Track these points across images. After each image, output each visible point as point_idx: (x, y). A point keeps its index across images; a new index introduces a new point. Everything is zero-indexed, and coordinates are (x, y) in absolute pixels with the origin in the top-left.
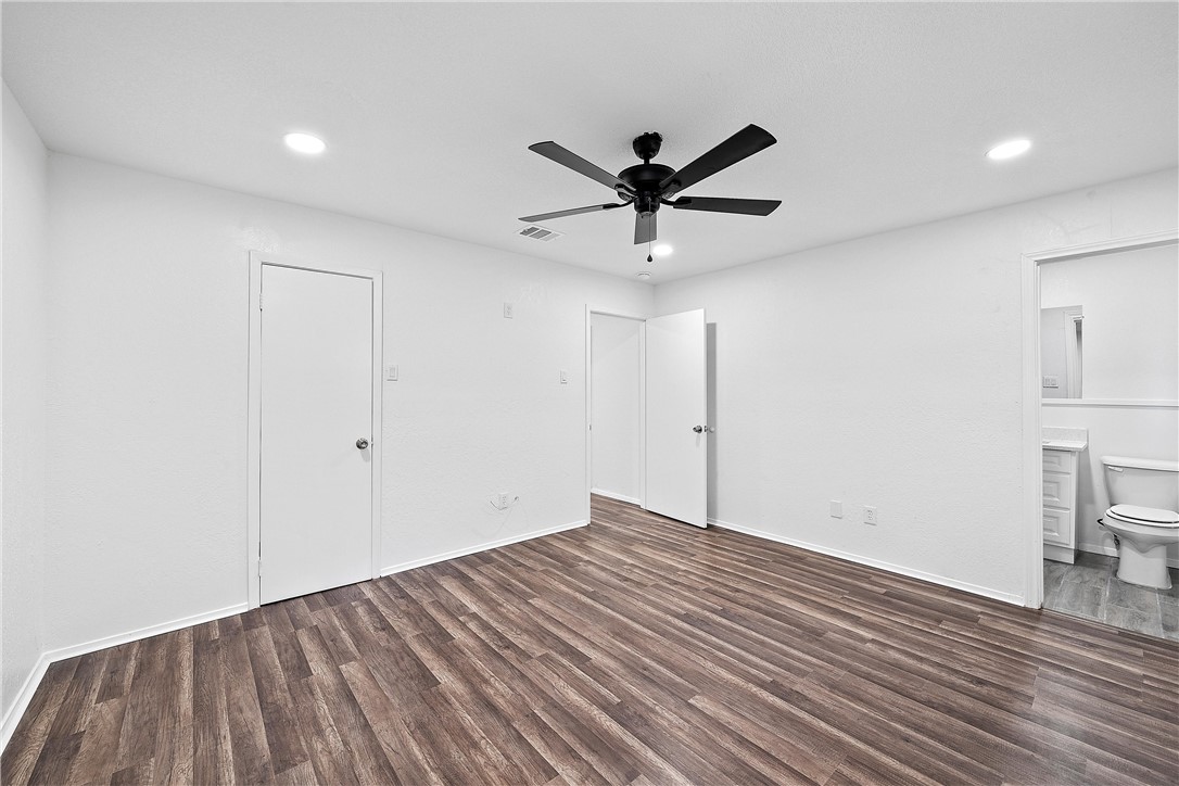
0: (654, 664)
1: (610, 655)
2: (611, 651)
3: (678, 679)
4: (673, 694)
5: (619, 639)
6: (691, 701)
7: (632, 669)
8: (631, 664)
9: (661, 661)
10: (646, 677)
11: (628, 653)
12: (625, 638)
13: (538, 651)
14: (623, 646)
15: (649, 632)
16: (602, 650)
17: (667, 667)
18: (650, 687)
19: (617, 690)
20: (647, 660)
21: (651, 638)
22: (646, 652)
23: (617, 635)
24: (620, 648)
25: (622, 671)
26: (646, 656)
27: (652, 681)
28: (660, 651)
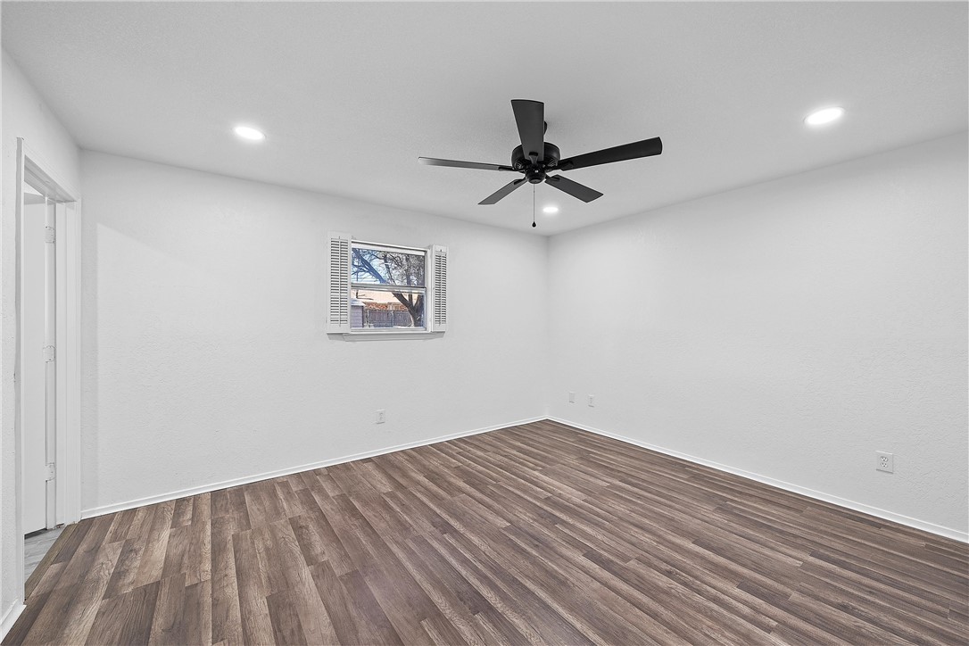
0: (529, 549)
1: (568, 559)
2: (567, 564)
3: (512, 537)
4: (520, 529)
5: (560, 577)
6: (508, 524)
7: (547, 546)
8: (548, 550)
9: (522, 552)
10: (537, 539)
11: (551, 561)
12: (555, 577)
13: (632, 564)
14: (556, 568)
15: (529, 584)
16: (576, 565)
17: (519, 547)
18: (534, 533)
19: (558, 532)
20: (534, 553)
21: (527, 576)
22: (534, 561)
23: (563, 583)
24: (558, 565)
25: (555, 545)
26: (535, 557)
27: (533, 536)
28: (522, 562)
